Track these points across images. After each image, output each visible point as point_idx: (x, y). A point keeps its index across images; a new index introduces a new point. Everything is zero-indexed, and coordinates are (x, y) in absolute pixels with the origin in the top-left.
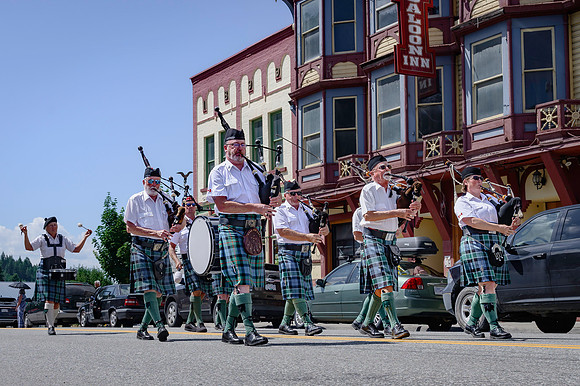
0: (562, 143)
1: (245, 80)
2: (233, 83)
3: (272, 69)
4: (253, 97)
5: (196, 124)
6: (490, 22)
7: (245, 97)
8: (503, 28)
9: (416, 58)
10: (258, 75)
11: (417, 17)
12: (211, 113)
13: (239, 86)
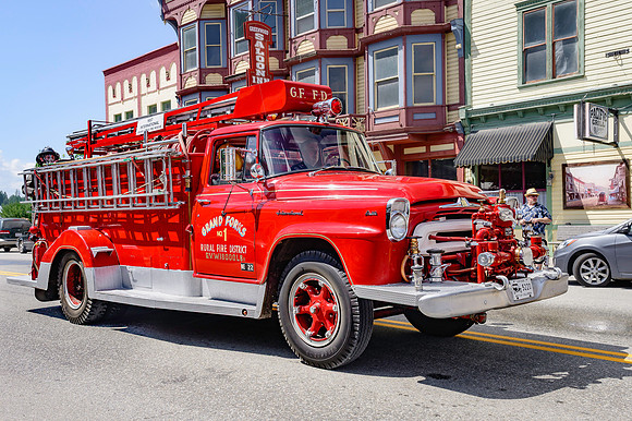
1: (144, 77)
2: (135, 79)
3: (163, 71)
4: (150, 89)
5: (107, 105)
6: (308, 59)
7: (144, 89)
9: (261, 78)
10: (153, 74)
11: (262, 50)
12: (119, 98)
13: (139, 81)
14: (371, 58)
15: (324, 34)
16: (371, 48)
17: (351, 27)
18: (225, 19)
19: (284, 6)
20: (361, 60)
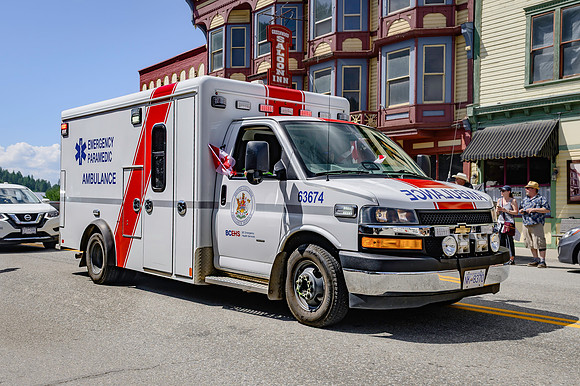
1: (175, 76)
2: (167, 78)
3: (192, 70)
6: (325, 60)
8: (333, 64)
9: (280, 78)
10: (183, 73)
11: (282, 52)
13: (171, 80)
14: (384, 58)
15: (340, 37)
16: (384, 51)
17: (366, 30)
18: (250, 23)
19: (304, 11)
20: (374, 61)
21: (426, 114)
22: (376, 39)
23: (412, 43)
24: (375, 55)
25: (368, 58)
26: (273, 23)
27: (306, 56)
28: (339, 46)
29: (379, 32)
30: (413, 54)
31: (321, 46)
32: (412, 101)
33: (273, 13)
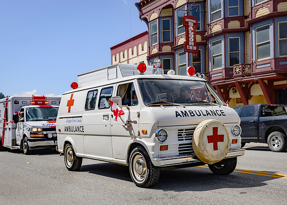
0: (242, 79)
1: (130, 50)
2: (126, 51)
3: (140, 46)
4: (134, 56)
6: (218, 34)
7: (131, 56)
8: (222, 37)
9: (191, 47)
10: (135, 48)
11: (192, 31)
12: (118, 61)
13: (128, 52)
14: (253, 31)
15: (227, 20)
16: (254, 27)
17: (242, 15)
18: (173, 16)
19: (204, 7)
20: (248, 34)
21: (281, 63)
22: (248, 20)
23: (271, 21)
24: (248, 30)
25: (244, 32)
26: (186, 15)
27: (206, 33)
28: (226, 25)
29: (250, 16)
30: (271, 27)
31: (215, 27)
32: (272, 56)
33: (186, 9)
